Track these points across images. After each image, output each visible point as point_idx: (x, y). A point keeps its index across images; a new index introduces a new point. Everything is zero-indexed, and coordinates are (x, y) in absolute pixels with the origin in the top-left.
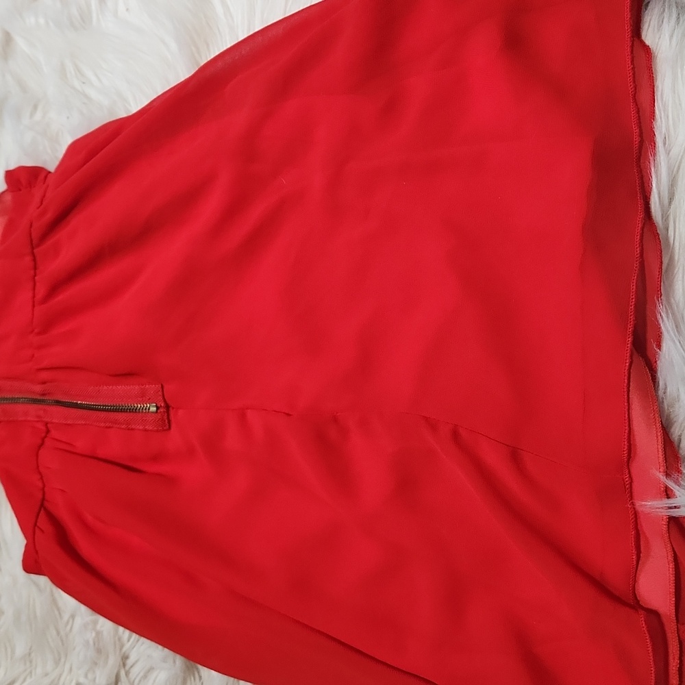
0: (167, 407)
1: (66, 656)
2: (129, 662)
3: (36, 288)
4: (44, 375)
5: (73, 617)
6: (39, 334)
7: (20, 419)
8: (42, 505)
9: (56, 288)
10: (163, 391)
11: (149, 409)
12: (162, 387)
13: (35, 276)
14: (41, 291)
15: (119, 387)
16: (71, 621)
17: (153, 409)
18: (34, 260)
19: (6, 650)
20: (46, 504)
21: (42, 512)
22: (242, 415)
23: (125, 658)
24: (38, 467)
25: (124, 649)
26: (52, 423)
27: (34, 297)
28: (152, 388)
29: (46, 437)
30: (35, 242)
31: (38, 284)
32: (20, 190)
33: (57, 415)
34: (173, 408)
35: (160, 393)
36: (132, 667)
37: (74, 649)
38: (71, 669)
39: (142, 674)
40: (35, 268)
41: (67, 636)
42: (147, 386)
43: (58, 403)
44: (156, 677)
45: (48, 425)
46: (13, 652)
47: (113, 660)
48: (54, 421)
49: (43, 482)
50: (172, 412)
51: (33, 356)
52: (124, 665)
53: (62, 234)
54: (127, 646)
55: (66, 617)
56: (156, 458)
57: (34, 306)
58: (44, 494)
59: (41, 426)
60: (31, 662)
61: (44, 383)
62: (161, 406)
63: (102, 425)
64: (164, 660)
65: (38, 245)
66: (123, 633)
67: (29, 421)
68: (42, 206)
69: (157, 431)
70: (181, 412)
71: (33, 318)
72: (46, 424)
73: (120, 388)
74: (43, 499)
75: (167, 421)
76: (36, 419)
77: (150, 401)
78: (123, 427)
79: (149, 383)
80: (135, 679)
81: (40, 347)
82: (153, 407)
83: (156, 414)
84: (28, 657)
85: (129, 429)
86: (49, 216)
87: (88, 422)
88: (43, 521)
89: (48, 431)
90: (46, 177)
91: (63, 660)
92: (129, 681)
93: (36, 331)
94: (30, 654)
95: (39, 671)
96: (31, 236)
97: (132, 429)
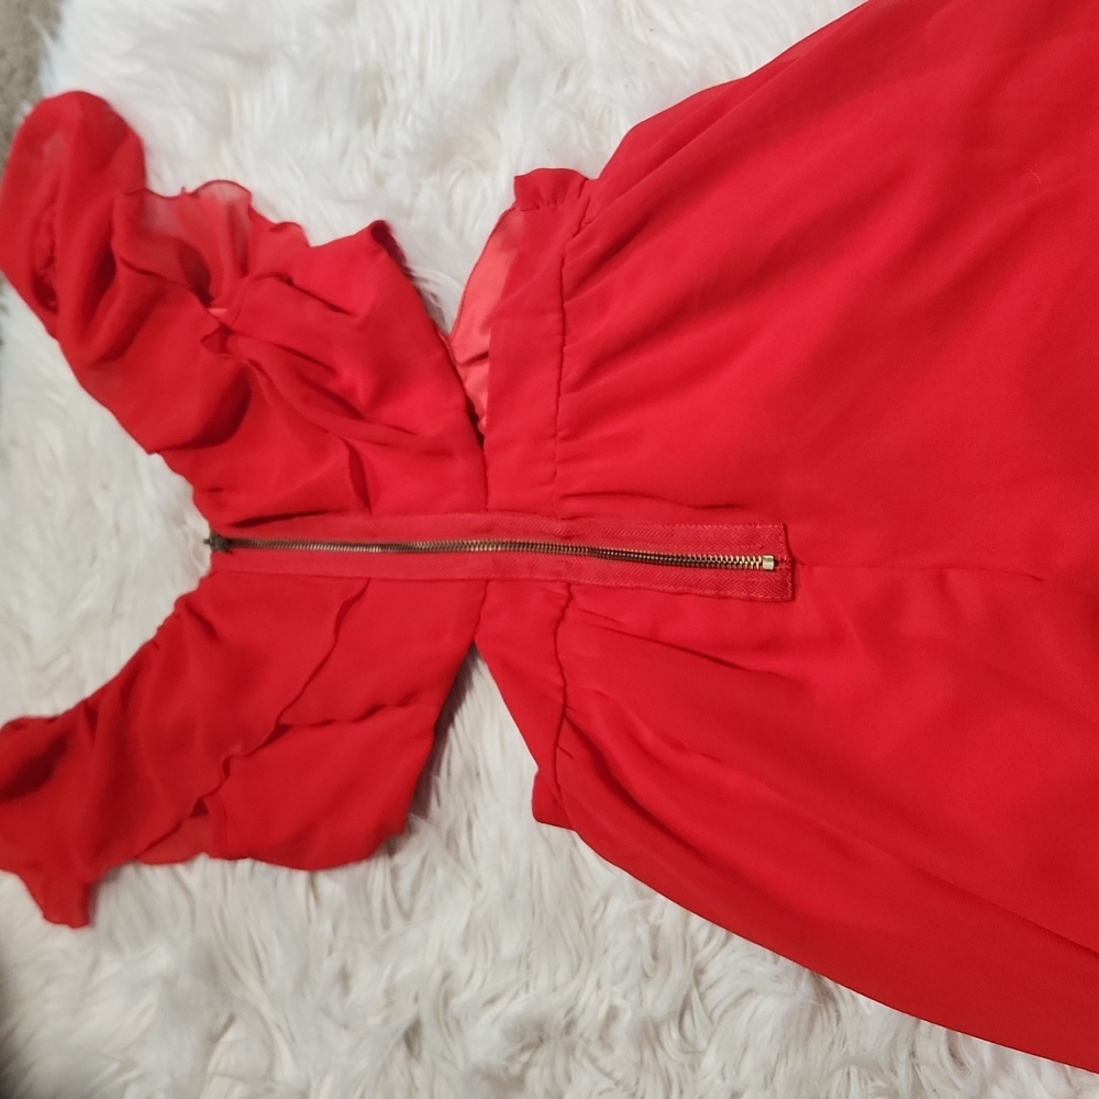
0: (793, 562)
1: (591, 961)
2: (706, 979)
3: (565, 364)
4: (573, 506)
5: (606, 899)
6: (566, 439)
7: (522, 576)
8: (564, 715)
9: (599, 364)
10: (786, 536)
11: (761, 564)
12: (785, 529)
13: (563, 345)
14: (573, 370)
15: (708, 527)
16: (602, 906)
17: (769, 565)
18: (564, 320)
19: (485, 944)
20: (570, 713)
21: (566, 726)
22: (940, 577)
23: (699, 972)
24: (557, 653)
25: (698, 957)
26: (579, 584)
27: (560, 380)
28: (769, 529)
29: (567, 606)
30: (567, 288)
31: (566, 358)
32: (538, 208)
33: (591, 571)
34: (803, 564)
35: (781, 538)
36: (711, 986)
37: (606, 952)
38: (599, 986)
39: (729, 1000)
40: (564, 333)
41: (594, 928)
42: (758, 527)
43: (594, 552)
44: (756, 1008)
45: (571, 588)
46: (497, 950)
47: (679, 974)
48: (582, 581)
49: (563, 678)
50: (801, 571)
51: (555, 474)
52: (697, 983)
53: (614, 276)
54: (704, 953)
55: (595, 897)
56: (768, 646)
57: (559, 394)
58: (565, 696)
59: (559, 589)
60: (529, 966)
61: (573, 518)
62: (782, 560)
63: (672, 588)
64: (778, 978)
65: (571, 296)
66: (699, 929)
67: (538, 580)
68: (581, 233)
69: (773, 601)
70: (818, 571)
71: (557, 413)
72: (569, 585)
73: (710, 529)
74: (565, 706)
75: (790, 584)
76: (553, 578)
77: (763, 550)
78: (707, 592)
79: (762, 523)
80: (716, 1006)
81: (566, 461)
82: (769, 560)
83: (773, 574)
84: (523, 961)
85: (720, 597)
86: (596, 246)
87: (642, 585)
88: (568, 739)
89: (570, 597)
90: (582, 186)
91: (584, 967)
92: (706, 1011)
93: (561, 434)
94: (527, 955)
95: (543, 982)
96: (561, 280)
97: (725, 597)
